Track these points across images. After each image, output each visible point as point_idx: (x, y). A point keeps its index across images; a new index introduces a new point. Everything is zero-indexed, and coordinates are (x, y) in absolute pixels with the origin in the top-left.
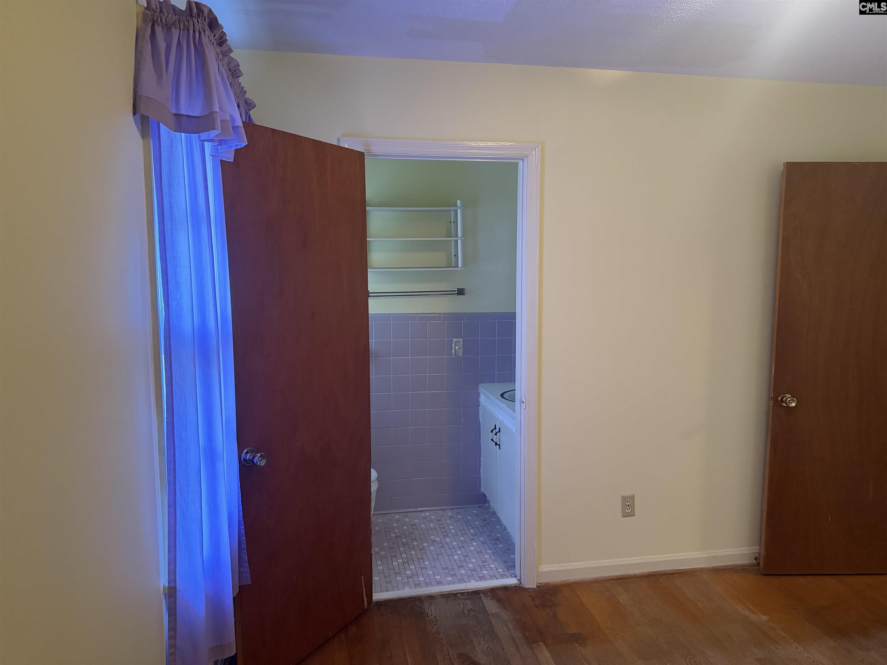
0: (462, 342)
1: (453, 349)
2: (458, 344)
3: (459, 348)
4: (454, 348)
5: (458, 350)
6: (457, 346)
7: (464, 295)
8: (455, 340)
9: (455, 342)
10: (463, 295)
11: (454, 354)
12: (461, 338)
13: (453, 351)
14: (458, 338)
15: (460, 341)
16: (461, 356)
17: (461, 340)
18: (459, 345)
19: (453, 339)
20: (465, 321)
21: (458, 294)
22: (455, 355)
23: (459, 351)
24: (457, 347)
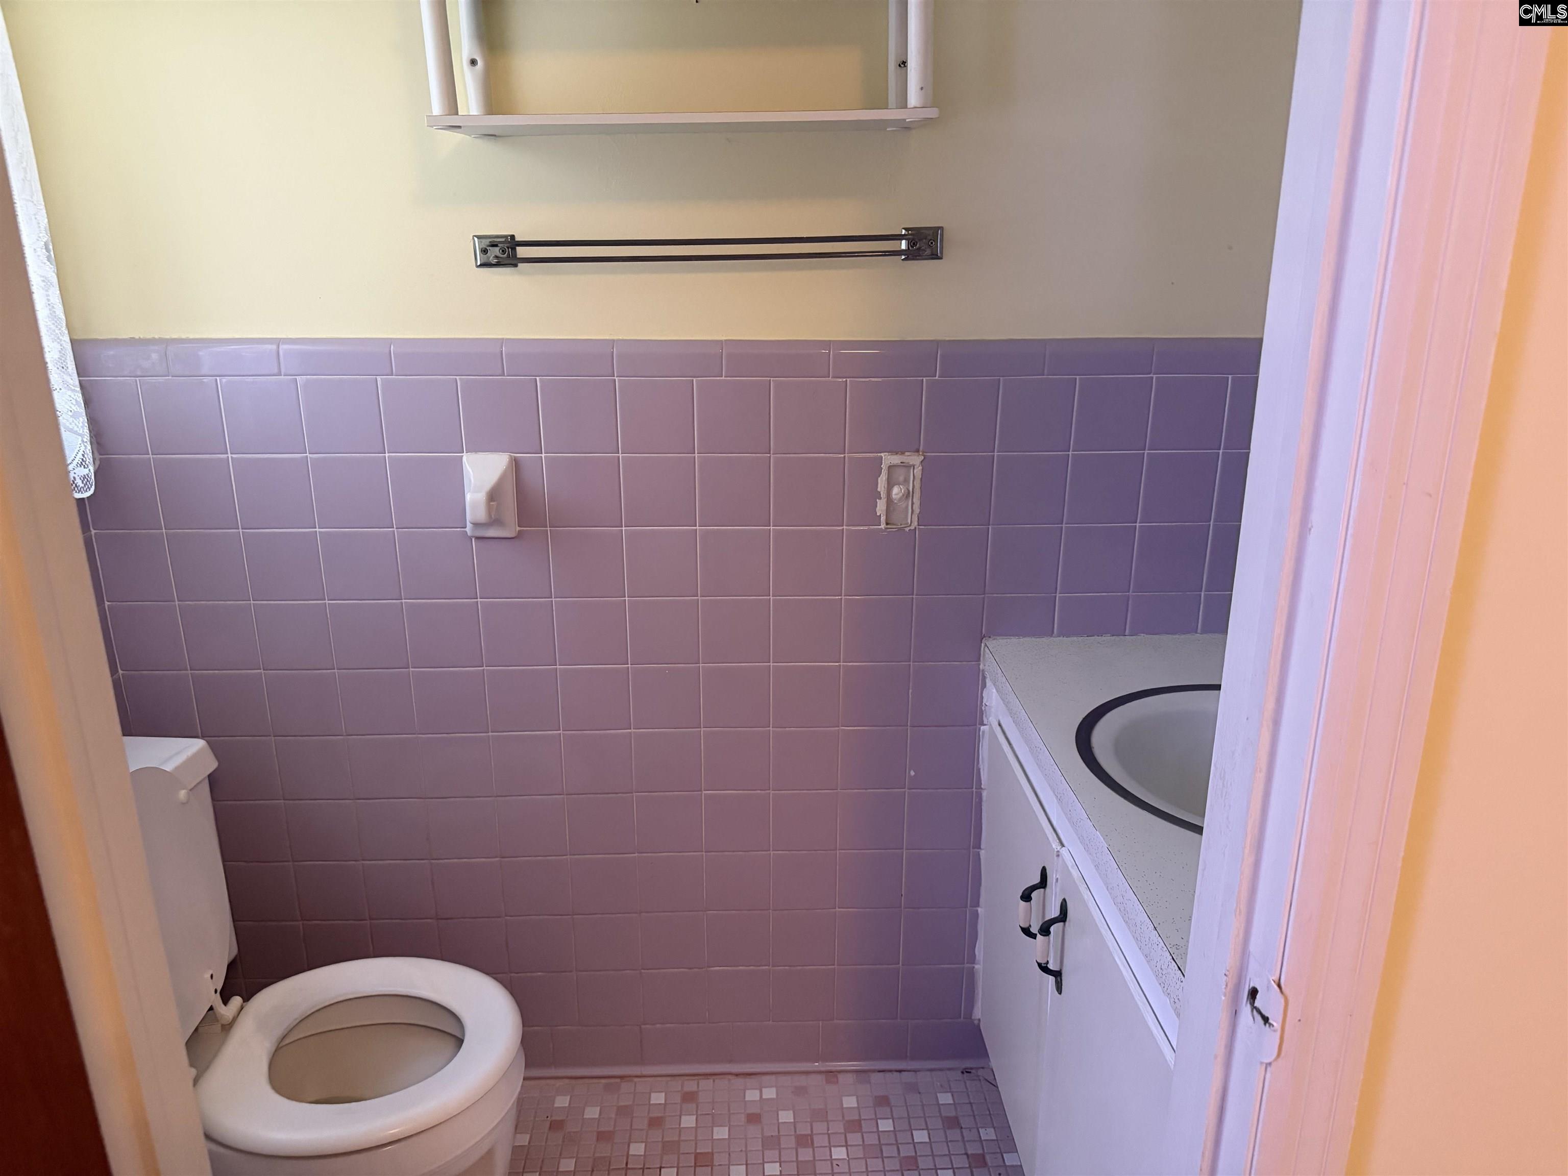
0: (918, 471)
1: (880, 498)
2: (901, 479)
3: (908, 495)
4: (883, 495)
5: (900, 499)
6: (899, 484)
7: (941, 258)
8: (889, 459)
9: (891, 468)
10: (935, 256)
11: (883, 519)
12: (918, 451)
13: (881, 507)
14: (903, 453)
15: (908, 467)
16: (912, 528)
17: (915, 460)
18: (906, 481)
19: (882, 454)
20: (937, 378)
21: (912, 255)
22: (887, 524)
23: (907, 507)
24: (896, 490)
